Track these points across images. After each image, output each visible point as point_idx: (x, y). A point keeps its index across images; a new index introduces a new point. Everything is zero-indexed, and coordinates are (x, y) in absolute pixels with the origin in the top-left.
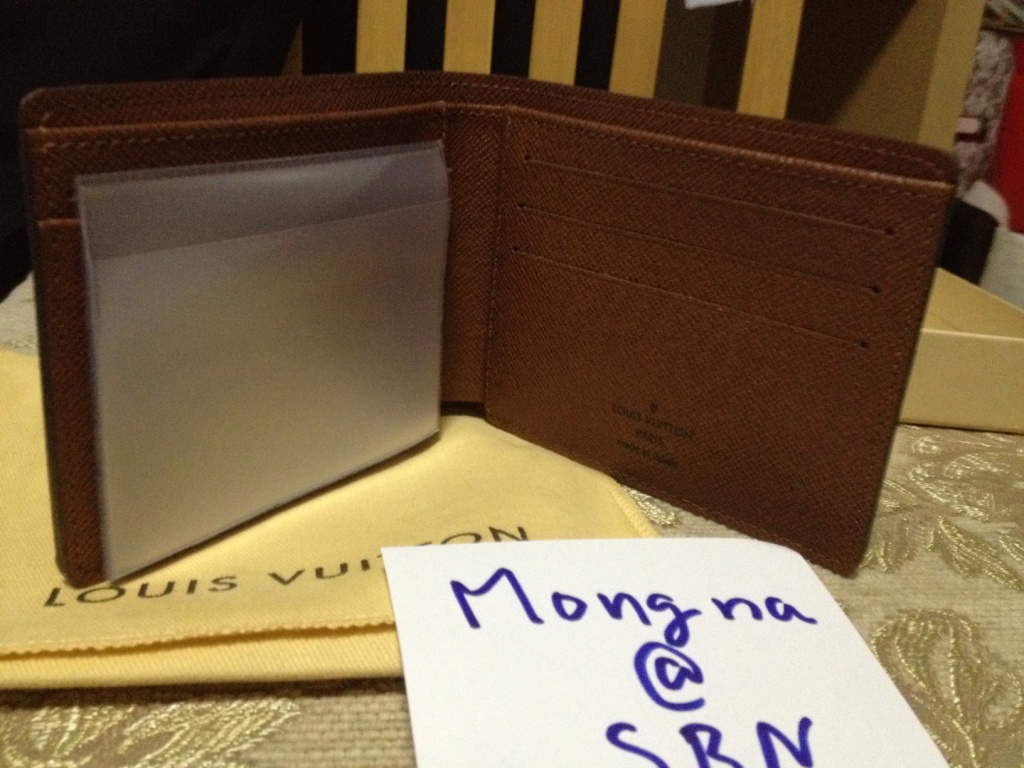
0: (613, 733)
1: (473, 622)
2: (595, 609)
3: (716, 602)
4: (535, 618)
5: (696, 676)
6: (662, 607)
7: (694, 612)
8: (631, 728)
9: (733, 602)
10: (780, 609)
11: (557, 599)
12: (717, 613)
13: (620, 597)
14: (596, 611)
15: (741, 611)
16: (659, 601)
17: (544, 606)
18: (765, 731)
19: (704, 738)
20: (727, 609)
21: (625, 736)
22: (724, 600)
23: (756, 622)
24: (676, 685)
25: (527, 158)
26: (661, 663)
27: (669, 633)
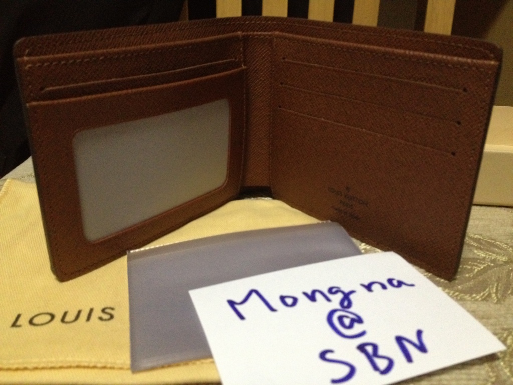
0: (323, 355)
1: (241, 317)
2: (303, 300)
3: (363, 285)
4: (272, 309)
5: (360, 320)
6: (336, 292)
7: (352, 292)
8: (331, 351)
9: (371, 284)
10: (395, 283)
11: (283, 299)
12: (365, 290)
13: (314, 292)
14: (303, 301)
15: (375, 287)
16: (334, 290)
17: (276, 303)
18: (399, 340)
19: (370, 349)
20: (369, 287)
21: (329, 356)
22: (366, 283)
23: (384, 291)
24: (351, 326)
25: (284, 58)
26: (340, 319)
27: (342, 303)
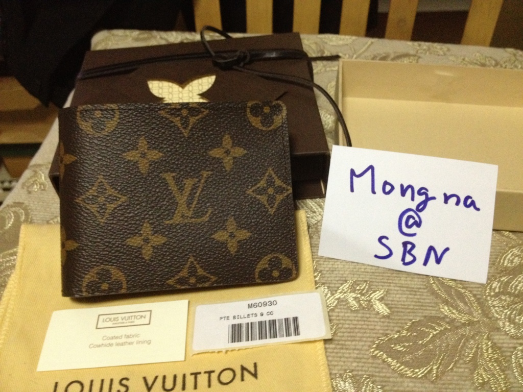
0: (381, 239)
1: (352, 190)
2: (397, 191)
3: (445, 195)
4: (374, 192)
5: (419, 224)
6: (422, 194)
7: (433, 198)
8: (387, 238)
9: (452, 196)
10: (469, 202)
11: (385, 184)
12: (442, 200)
13: (409, 187)
15: (452, 200)
16: (423, 191)
17: (379, 186)
19: (409, 246)
20: (447, 198)
21: (384, 241)
22: (449, 194)
23: (455, 206)
24: (410, 227)
26: (409, 217)
27: (419, 205)
